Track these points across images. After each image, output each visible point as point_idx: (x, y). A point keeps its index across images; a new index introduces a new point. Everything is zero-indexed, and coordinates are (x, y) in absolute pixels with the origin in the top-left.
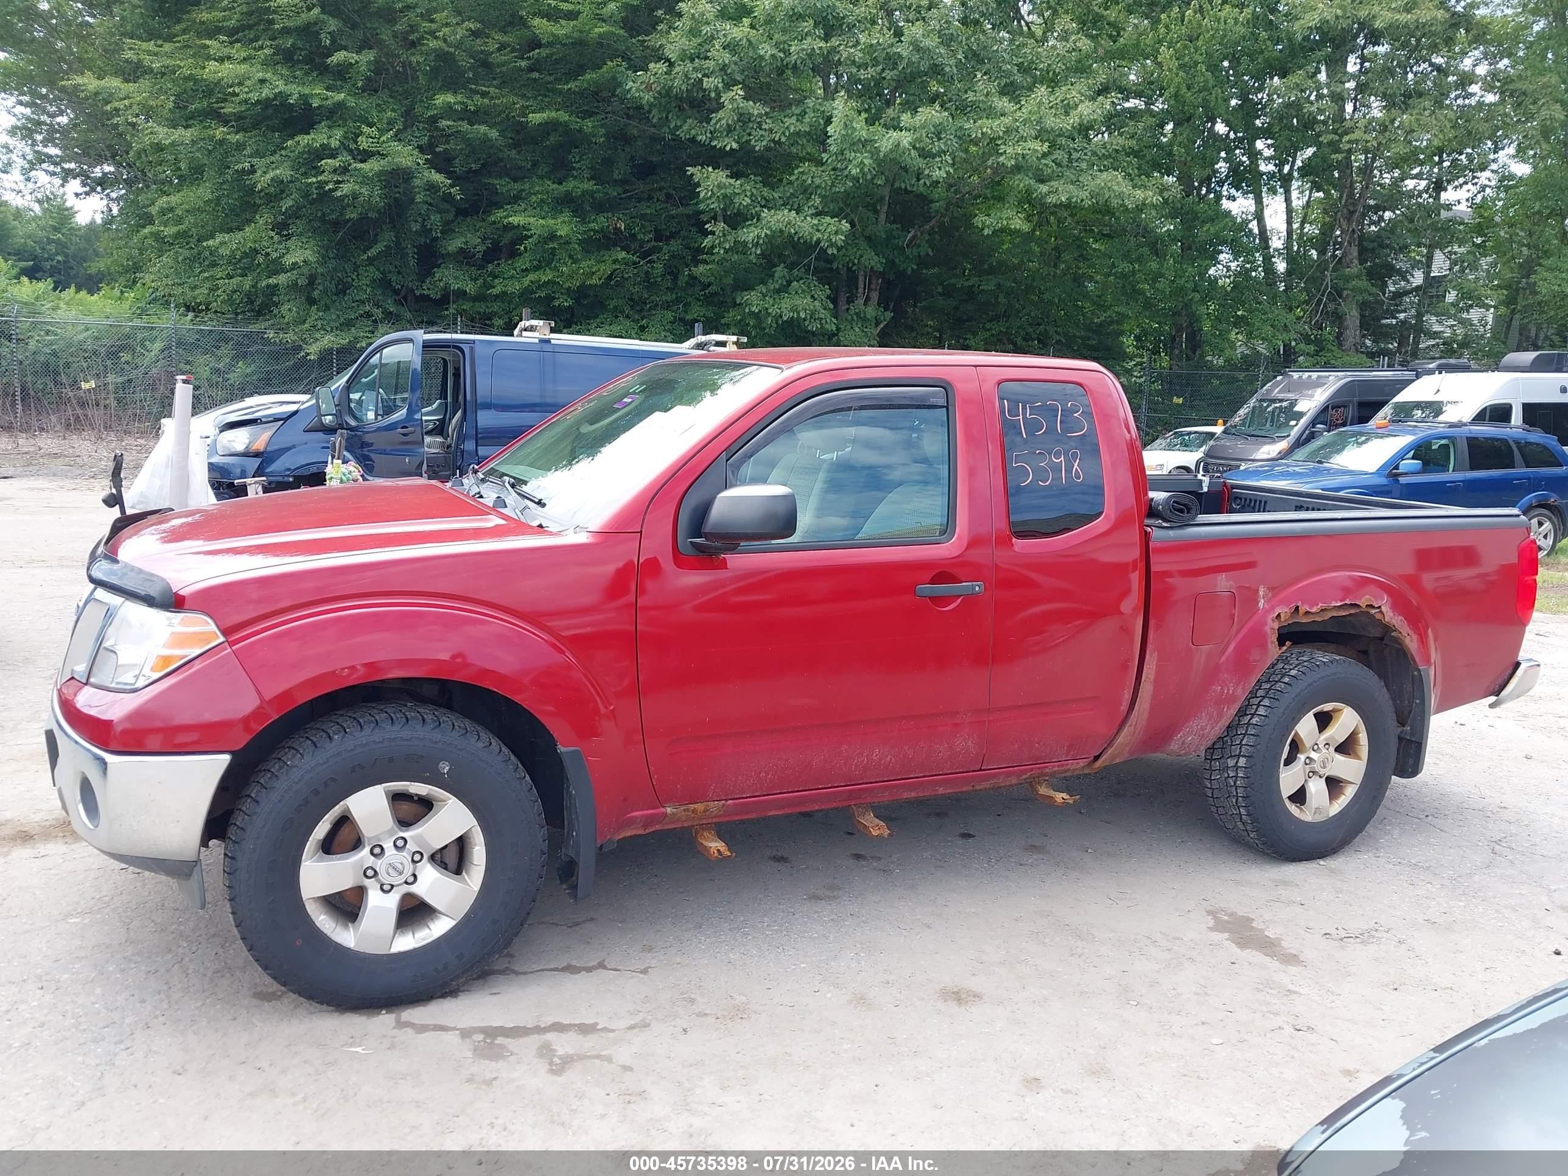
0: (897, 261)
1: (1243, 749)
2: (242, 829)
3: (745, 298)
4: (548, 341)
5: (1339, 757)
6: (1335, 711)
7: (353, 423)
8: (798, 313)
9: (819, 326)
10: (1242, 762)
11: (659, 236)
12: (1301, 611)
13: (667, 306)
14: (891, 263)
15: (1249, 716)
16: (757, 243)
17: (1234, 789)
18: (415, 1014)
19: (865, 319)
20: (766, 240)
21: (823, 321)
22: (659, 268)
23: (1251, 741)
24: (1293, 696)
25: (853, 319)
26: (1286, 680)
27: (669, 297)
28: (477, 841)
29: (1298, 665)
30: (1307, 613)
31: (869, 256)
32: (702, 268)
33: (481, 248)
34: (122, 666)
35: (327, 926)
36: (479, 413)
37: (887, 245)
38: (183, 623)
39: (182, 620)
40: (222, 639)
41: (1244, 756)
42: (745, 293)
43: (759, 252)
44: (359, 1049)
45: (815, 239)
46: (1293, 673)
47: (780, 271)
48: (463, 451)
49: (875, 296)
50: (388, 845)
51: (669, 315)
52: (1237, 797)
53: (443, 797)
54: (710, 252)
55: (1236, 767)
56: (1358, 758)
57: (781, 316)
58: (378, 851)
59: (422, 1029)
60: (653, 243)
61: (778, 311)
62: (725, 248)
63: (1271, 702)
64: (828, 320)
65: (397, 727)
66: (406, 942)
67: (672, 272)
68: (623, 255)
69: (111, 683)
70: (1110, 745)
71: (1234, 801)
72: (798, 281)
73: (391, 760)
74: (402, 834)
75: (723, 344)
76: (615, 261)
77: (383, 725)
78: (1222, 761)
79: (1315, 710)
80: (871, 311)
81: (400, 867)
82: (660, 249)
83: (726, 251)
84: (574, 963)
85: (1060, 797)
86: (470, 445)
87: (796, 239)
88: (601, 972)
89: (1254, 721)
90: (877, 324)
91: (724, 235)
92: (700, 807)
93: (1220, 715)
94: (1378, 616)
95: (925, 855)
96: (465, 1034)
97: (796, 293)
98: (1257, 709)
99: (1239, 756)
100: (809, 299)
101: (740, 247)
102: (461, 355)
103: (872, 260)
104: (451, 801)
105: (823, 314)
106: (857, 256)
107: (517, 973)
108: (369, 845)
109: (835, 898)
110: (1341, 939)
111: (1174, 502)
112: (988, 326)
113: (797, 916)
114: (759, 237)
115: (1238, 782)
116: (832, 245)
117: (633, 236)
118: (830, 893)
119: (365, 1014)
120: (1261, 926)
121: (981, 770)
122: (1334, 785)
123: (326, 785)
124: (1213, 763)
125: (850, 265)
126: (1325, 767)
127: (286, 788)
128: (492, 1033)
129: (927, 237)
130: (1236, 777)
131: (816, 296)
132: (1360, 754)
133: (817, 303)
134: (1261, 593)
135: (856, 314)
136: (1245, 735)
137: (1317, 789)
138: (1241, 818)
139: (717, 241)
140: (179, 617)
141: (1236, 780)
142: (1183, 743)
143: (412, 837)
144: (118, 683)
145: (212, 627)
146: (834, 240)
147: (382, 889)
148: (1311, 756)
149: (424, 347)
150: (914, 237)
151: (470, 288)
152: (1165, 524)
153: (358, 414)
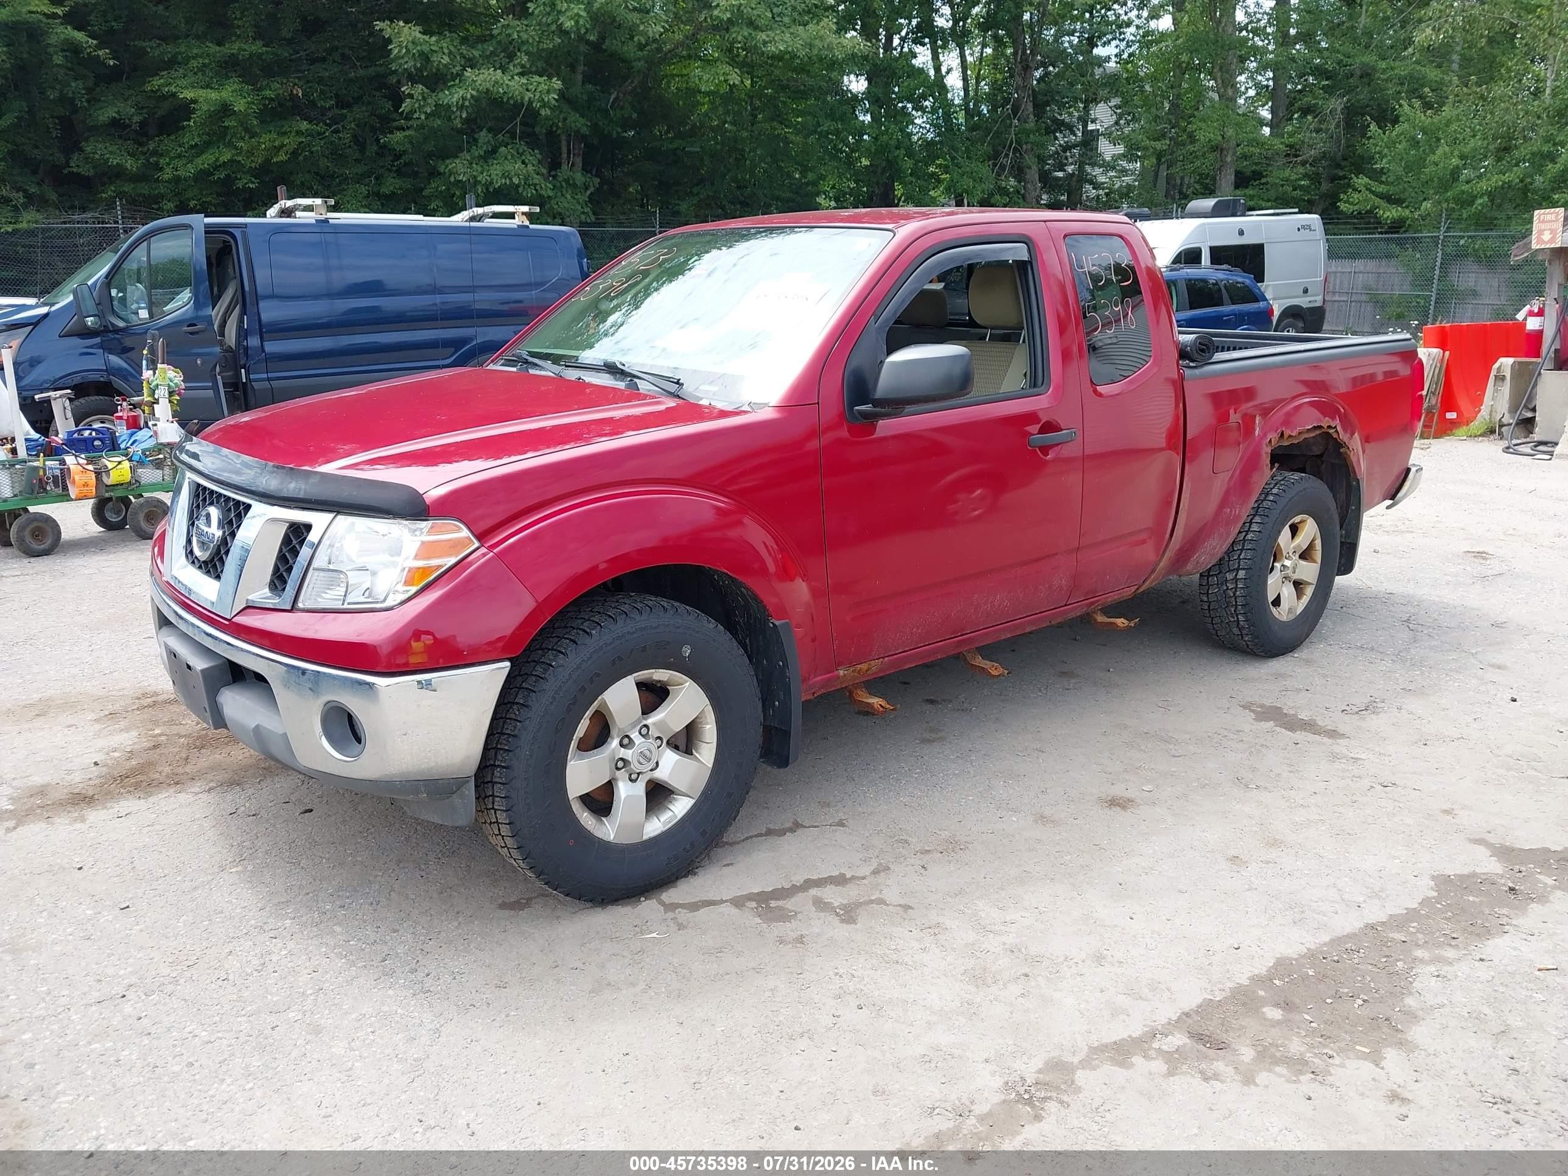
0: (600, 123)
1: (1242, 563)
2: (514, 736)
3: (450, 167)
4: (326, 221)
5: (1303, 563)
6: (1301, 522)
7: (121, 324)
8: (511, 179)
9: (534, 192)
10: (1241, 574)
11: (342, 104)
12: (1286, 436)
13: (359, 179)
14: (595, 127)
15: (1244, 534)
16: (462, 105)
17: (1233, 599)
18: (670, 895)
19: (575, 186)
20: (472, 101)
21: (538, 187)
22: (346, 137)
23: (1249, 555)
24: (1278, 511)
25: (562, 186)
26: (1271, 498)
27: (360, 169)
28: (709, 720)
29: (1276, 484)
30: (1290, 436)
31: (573, 118)
32: (399, 135)
33: (137, 119)
34: (352, 585)
35: (590, 823)
36: (262, 304)
37: (589, 108)
38: (430, 532)
39: (432, 527)
40: (477, 544)
41: (1244, 569)
42: (448, 161)
43: (464, 115)
44: (654, 935)
45: (527, 99)
46: (1275, 491)
47: (483, 136)
48: (246, 348)
49: (579, 161)
50: (635, 735)
51: (363, 190)
52: (1236, 605)
53: (680, 681)
54: (408, 117)
55: (1236, 580)
56: (1315, 561)
57: (491, 183)
58: (626, 742)
59: (694, 907)
60: (337, 111)
61: (488, 178)
62: (426, 113)
63: (1262, 519)
64: (543, 186)
65: (645, 616)
66: (655, 827)
67: (359, 142)
68: (304, 125)
69: (343, 604)
70: (1153, 571)
71: (1233, 610)
72: (506, 147)
73: (644, 649)
74: (645, 722)
75: (511, 216)
76: (299, 133)
77: (632, 616)
78: (1221, 575)
79: (1289, 523)
80: (579, 177)
81: (648, 753)
82: (344, 117)
83: (428, 116)
84: (772, 826)
85: (1121, 622)
86: (254, 341)
87: (505, 100)
88: (800, 831)
89: (1249, 537)
90: (587, 189)
91: (424, 99)
92: (864, 666)
93: (1228, 535)
94: (1335, 435)
95: (985, 692)
96: (738, 902)
97: (506, 158)
98: (1250, 526)
99: (1238, 570)
100: (519, 165)
101: (443, 111)
102: (231, 240)
103: (578, 122)
104: (687, 684)
105: (537, 179)
106: (561, 119)
107: (731, 844)
108: (618, 736)
109: (942, 739)
110: (1357, 713)
111: (1200, 343)
112: (695, 190)
113: (926, 758)
114: (464, 99)
115: (1238, 593)
116: (545, 105)
117: (313, 104)
118: (933, 737)
119: (627, 904)
120: (1292, 712)
121: (1066, 605)
122: (1298, 585)
123: (591, 681)
124: (1210, 579)
125: (554, 129)
126: (1294, 572)
127: (556, 689)
128: (763, 899)
129: (630, 98)
130: (1236, 588)
131: (527, 161)
132: (1315, 558)
133: (530, 167)
134: (1257, 422)
135: (565, 180)
136: (1242, 550)
137: (1288, 592)
138: (1238, 624)
139: (417, 105)
140: (425, 525)
141: (1236, 591)
142: (1198, 562)
143: (654, 724)
144: (349, 604)
145: (465, 533)
146: (546, 99)
147: (631, 780)
148: (1285, 564)
149: (206, 232)
150: (616, 99)
151: (130, 164)
152: (1192, 364)
153: (123, 313)
